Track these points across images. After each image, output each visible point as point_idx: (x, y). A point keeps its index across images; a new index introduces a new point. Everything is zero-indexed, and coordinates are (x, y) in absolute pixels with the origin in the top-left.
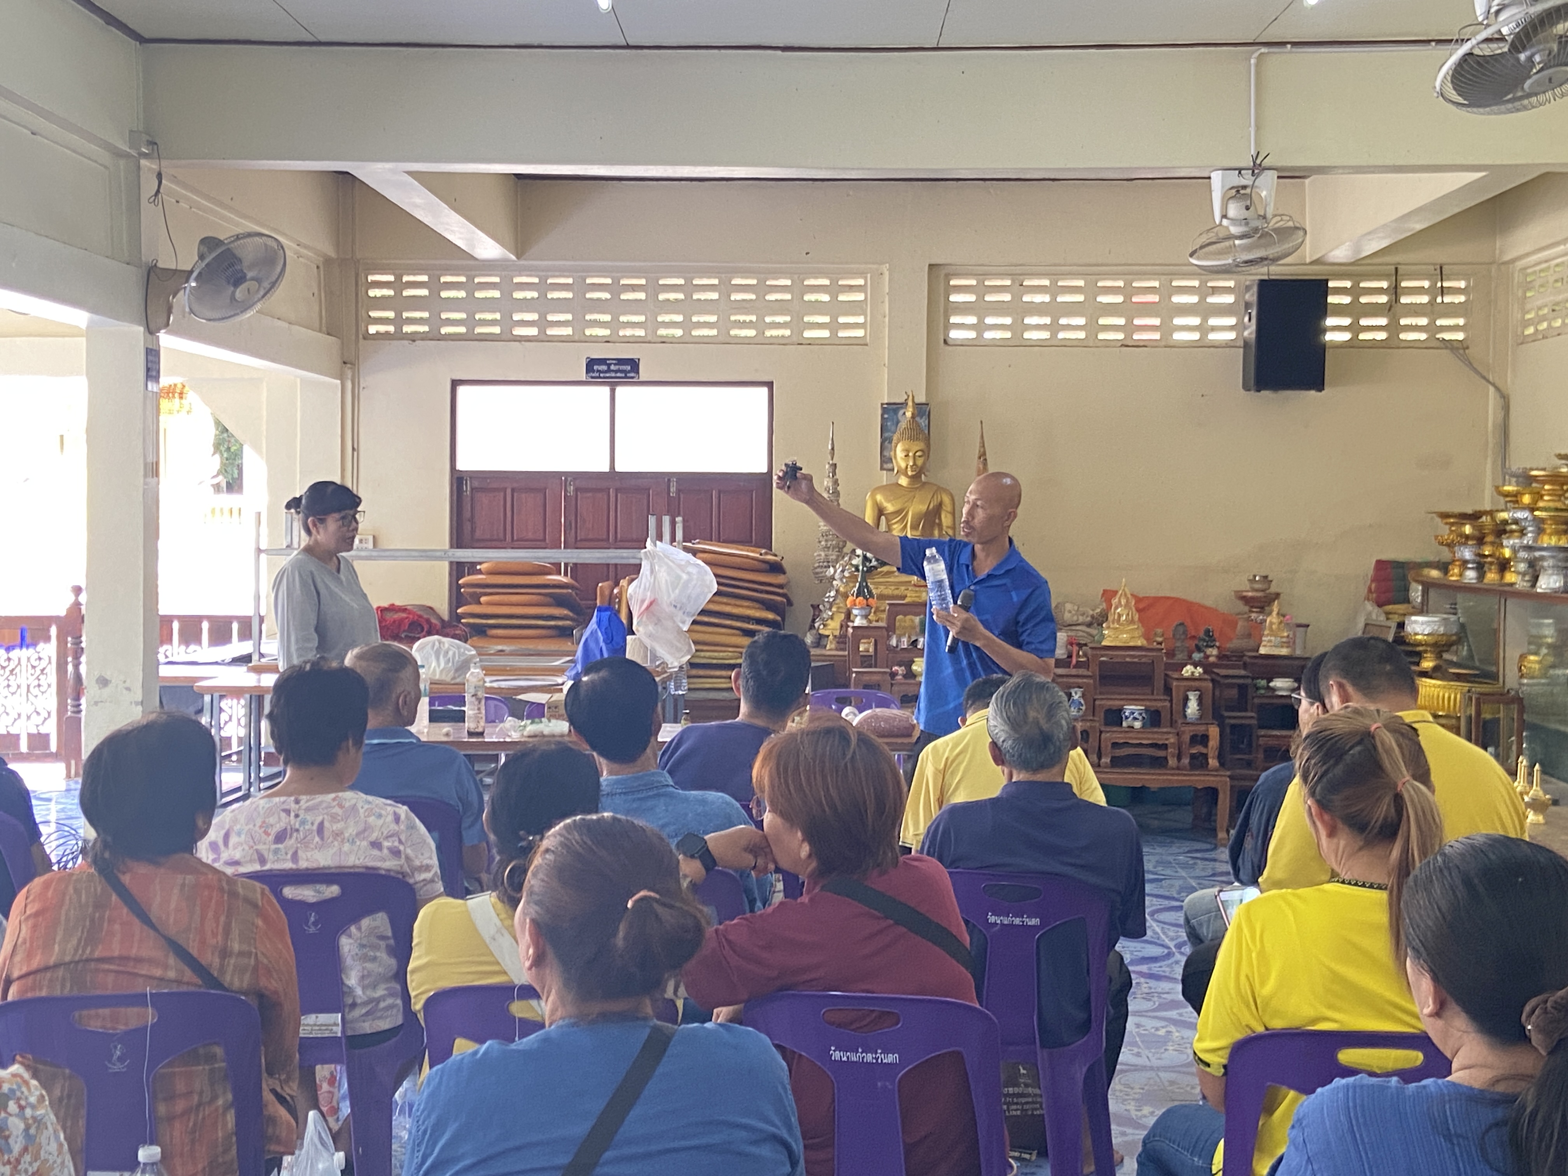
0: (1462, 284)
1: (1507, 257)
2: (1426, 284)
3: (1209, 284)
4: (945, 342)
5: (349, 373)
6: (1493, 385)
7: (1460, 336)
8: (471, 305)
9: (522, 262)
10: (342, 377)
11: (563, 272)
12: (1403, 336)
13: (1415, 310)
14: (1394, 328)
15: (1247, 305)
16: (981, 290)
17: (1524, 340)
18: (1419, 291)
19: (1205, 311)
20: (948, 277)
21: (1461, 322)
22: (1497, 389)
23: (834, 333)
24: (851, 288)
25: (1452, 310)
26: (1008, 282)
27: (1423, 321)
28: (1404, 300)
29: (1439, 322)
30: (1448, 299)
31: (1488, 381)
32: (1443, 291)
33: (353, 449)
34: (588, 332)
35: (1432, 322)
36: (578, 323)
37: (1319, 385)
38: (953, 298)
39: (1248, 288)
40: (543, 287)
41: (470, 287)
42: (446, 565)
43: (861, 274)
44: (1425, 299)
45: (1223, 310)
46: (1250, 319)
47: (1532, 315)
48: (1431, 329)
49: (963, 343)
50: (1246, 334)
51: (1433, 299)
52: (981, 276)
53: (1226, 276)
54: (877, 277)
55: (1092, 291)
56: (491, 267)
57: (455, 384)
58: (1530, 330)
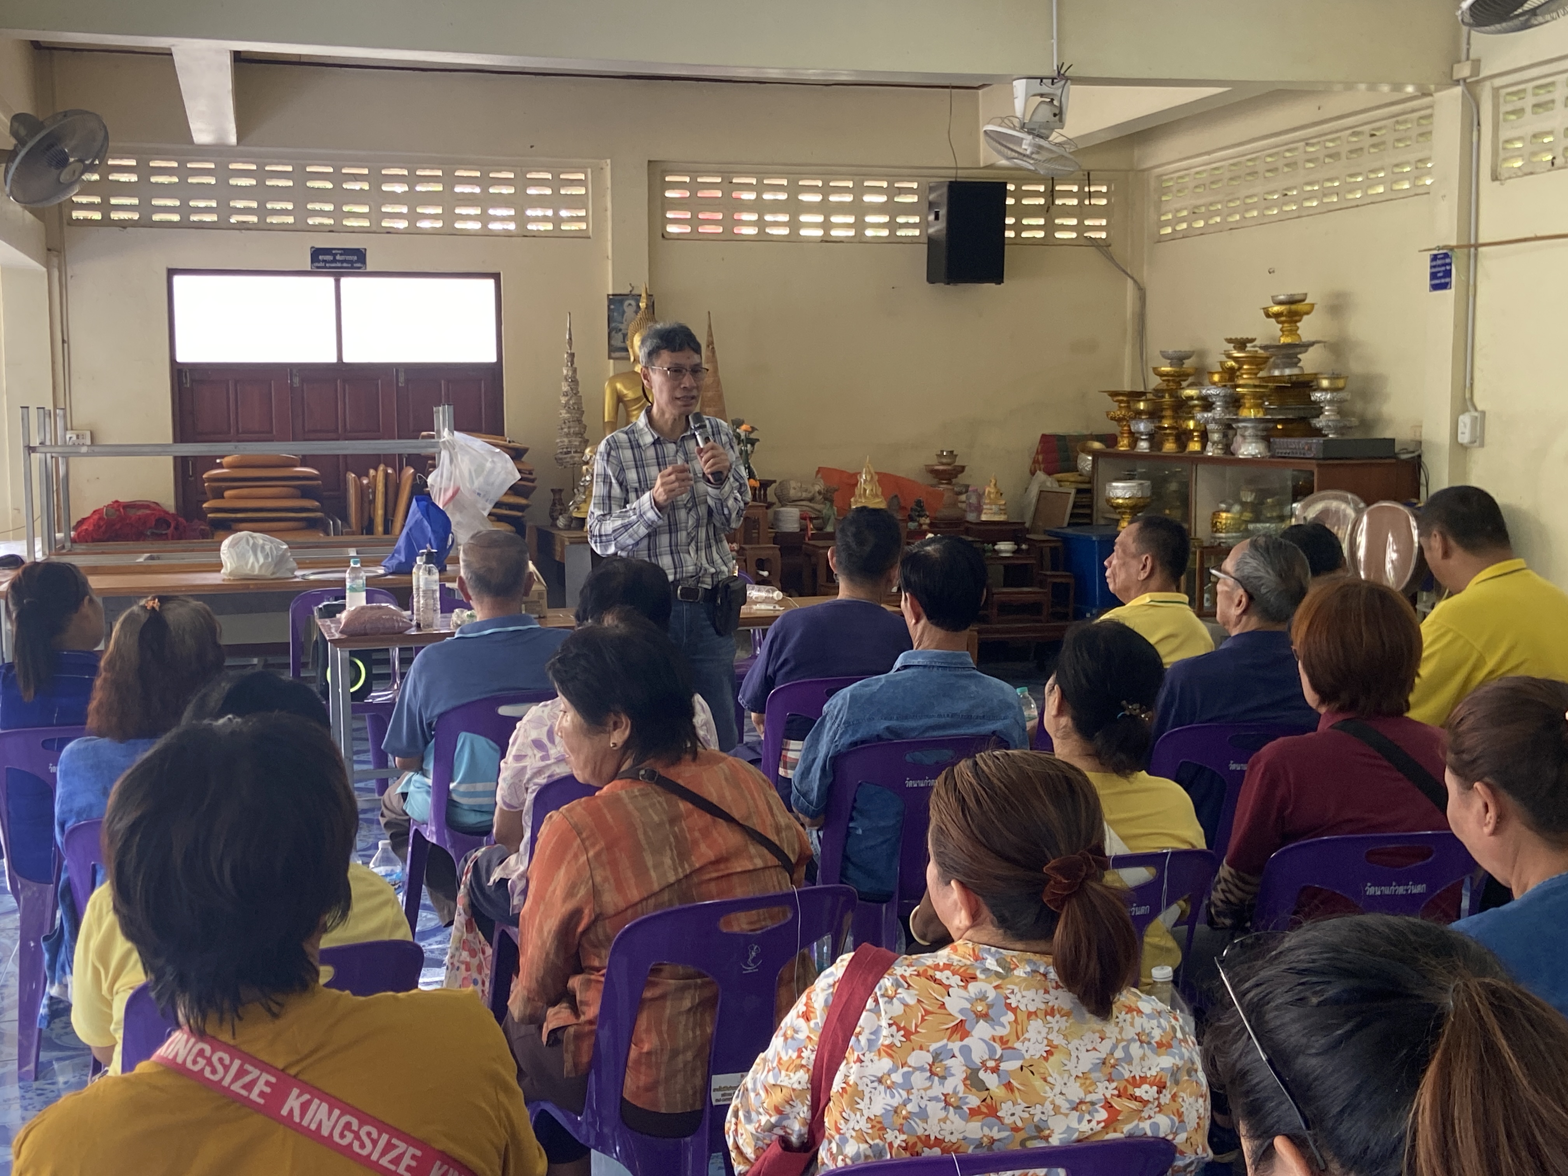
0: (1104, 189)
1: (1145, 166)
2: (1075, 189)
3: (896, 185)
4: (663, 236)
5: (55, 261)
6: (1132, 278)
7: (1103, 235)
8: (185, 191)
9: (241, 148)
10: (47, 265)
11: (281, 159)
12: (1058, 235)
13: (1067, 211)
14: (1050, 227)
15: (931, 205)
16: (693, 187)
17: (1161, 240)
18: (1069, 194)
19: (892, 209)
20: (664, 173)
21: (1103, 222)
22: (1135, 281)
23: (557, 226)
24: (572, 182)
25: (1097, 212)
26: (719, 180)
27: (1073, 222)
28: (1059, 202)
29: (1087, 223)
30: (1093, 202)
31: (1126, 273)
32: (1090, 195)
33: (63, 341)
34: (311, 221)
35: (1081, 223)
36: (302, 212)
37: (999, 279)
38: (668, 194)
39: (932, 189)
40: (261, 175)
41: (183, 172)
42: (170, 460)
43: (582, 169)
44: (1075, 202)
45: (908, 209)
46: (937, 218)
47: (1170, 216)
48: (1080, 228)
49: (679, 237)
50: (931, 231)
51: (1081, 202)
52: (694, 173)
53: (910, 178)
54: (598, 171)
55: (794, 190)
56: (204, 152)
57: (171, 272)
58: (1168, 230)
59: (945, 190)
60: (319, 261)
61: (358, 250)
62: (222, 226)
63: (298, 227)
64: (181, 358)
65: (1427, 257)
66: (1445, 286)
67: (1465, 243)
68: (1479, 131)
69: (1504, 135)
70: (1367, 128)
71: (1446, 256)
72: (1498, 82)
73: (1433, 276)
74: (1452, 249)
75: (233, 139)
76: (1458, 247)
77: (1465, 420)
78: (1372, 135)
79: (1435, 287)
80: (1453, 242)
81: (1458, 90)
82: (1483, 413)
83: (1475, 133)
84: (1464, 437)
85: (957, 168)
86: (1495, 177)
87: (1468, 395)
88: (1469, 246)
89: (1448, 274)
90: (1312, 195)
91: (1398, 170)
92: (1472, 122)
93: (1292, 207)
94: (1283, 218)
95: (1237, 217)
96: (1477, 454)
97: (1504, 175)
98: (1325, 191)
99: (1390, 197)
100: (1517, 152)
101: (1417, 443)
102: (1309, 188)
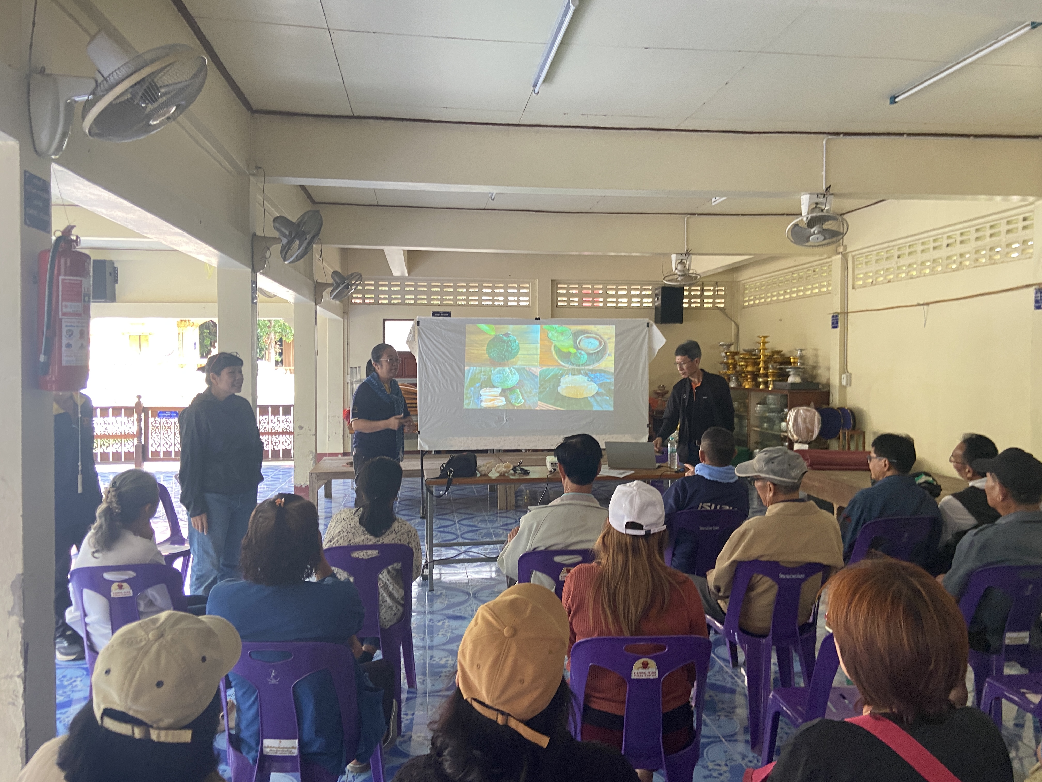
0: (723, 288)
1: (739, 280)
2: (712, 288)
3: (643, 288)
4: (557, 306)
5: (346, 317)
6: (734, 321)
7: (723, 305)
8: (390, 292)
9: (410, 277)
10: (343, 318)
11: (423, 281)
12: (706, 305)
13: (708, 297)
14: (702, 303)
15: (656, 295)
16: (568, 289)
17: (744, 307)
18: (710, 290)
19: (642, 296)
20: (557, 284)
21: (723, 301)
22: (735, 323)
23: (518, 303)
24: (524, 288)
25: (720, 297)
26: (577, 286)
27: (711, 301)
28: (705, 293)
29: (717, 301)
30: (719, 293)
31: (731, 319)
32: (717, 291)
34: (432, 302)
35: (714, 301)
36: (429, 299)
37: (681, 321)
38: (559, 291)
39: (656, 289)
40: (416, 286)
41: (390, 286)
43: (528, 283)
44: (711, 293)
45: (647, 296)
46: (658, 299)
47: (747, 299)
48: (714, 303)
49: (562, 307)
50: (656, 304)
51: (714, 293)
52: (568, 284)
53: (649, 285)
54: (533, 284)
55: (605, 289)
56: (397, 279)
57: (385, 320)
58: (746, 304)
59: (661, 289)
60: (434, 316)
61: (448, 312)
62: (402, 304)
63: (428, 304)
65: (831, 316)
66: (836, 327)
67: (843, 311)
68: (847, 271)
69: (856, 272)
70: (812, 268)
71: (837, 316)
72: (854, 253)
73: (833, 323)
74: (838, 313)
75: (407, 275)
76: (841, 313)
77: (844, 376)
78: (814, 271)
79: (834, 327)
80: (839, 311)
81: (840, 256)
82: (851, 374)
84: (844, 383)
86: (853, 288)
87: (845, 367)
88: (845, 313)
89: (837, 323)
90: (794, 292)
91: (823, 284)
92: (845, 268)
93: (788, 296)
94: (785, 300)
95: (769, 300)
96: (849, 389)
97: (856, 287)
98: (799, 291)
99: (820, 294)
100: (861, 279)
101: (828, 385)
102: (793, 290)
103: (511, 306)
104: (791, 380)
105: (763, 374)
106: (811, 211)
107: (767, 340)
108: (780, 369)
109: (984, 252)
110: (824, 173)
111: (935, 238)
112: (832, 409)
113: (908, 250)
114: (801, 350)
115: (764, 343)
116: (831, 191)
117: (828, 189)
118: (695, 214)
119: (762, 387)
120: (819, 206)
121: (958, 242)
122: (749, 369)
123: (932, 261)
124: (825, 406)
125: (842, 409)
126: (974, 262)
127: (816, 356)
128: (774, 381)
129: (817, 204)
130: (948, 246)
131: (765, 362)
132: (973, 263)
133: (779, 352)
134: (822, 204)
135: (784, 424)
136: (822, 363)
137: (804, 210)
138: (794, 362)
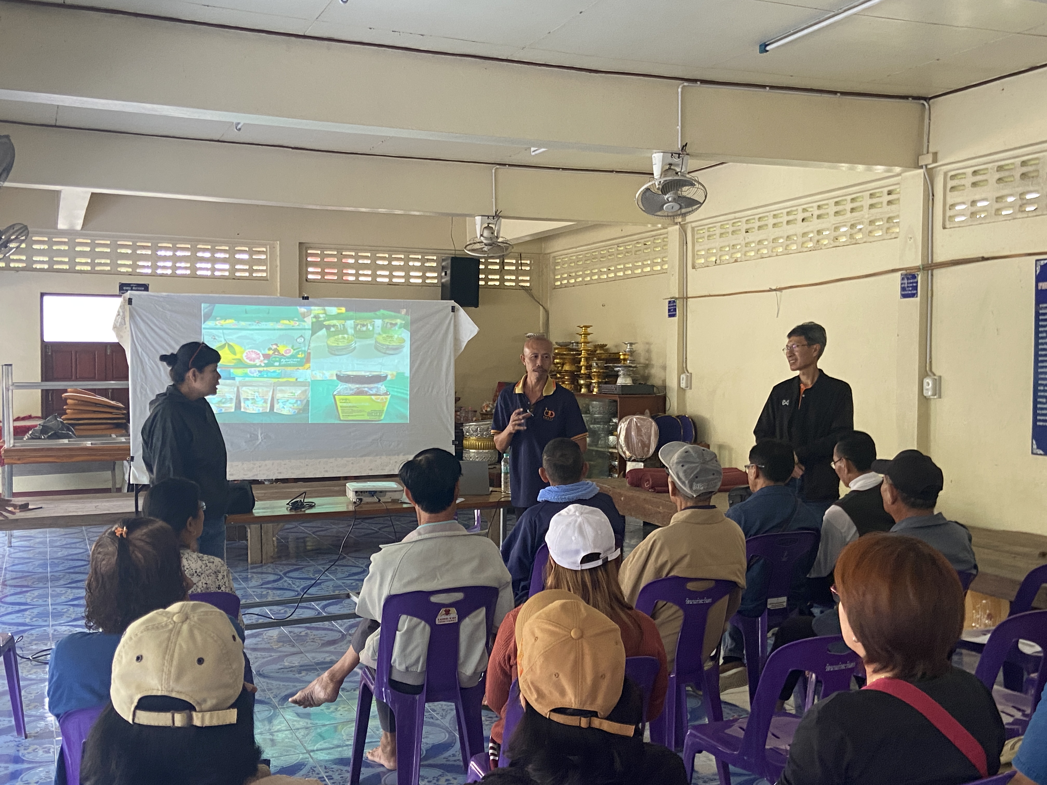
0: (528, 262)
1: (548, 251)
2: (514, 261)
3: (426, 257)
4: (306, 280)
6: (542, 306)
7: (528, 284)
8: (51, 253)
9: (84, 231)
11: (104, 238)
12: (506, 284)
13: (510, 272)
14: (502, 280)
15: (443, 268)
16: (323, 256)
17: (555, 287)
18: (511, 264)
19: (424, 269)
20: (307, 249)
21: (528, 278)
22: (544, 308)
23: (251, 274)
24: (259, 252)
25: (525, 273)
26: (335, 253)
27: (513, 277)
28: (506, 268)
29: (520, 278)
30: (523, 268)
31: (539, 303)
32: (522, 264)
34: (119, 270)
35: (517, 278)
36: (114, 265)
37: (476, 306)
38: (309, 259)
39: (443, 260)
40: (93, 245)
41: (50, 243)
42: (39, 391)
43: (264, 245)
44: (514, 268)
45: (431, 269)
46: (446, 274)
47: (559, 277)
48: (517, 281)
49: (314, 281)
50: (443, 280)
51: (517, 268)
52: (323, 249)
53: (433, 254)
54: (273, 248)
55: (374, 259)
56: (63, 233)
57: (42, 295)
58: (558, 283)
59: (449, 261)
60: (123, 290)
61: (144, 284)
62: (71, 271)
63: (112, 272)
64: (46, 339)
65: (667, 301)
66: (674, 316)
67: (681, 296)
68: (686, 246)
69: (697, 248)
70: (643, 241)
71: (674, 301)
72: (694, 224)
73: (669, 310)
74: (676, 299)
75: (79, 227)
76: (679, 298)
77: (683, 376)
78: (645, 244)
79: (670, 316)
80: (677, 296)
81: (677, 227)
82: (691, 374)
83: (685, 247)
84: (683, 385)
85: (455, 250)
86: (694, 267)
87: (684, 366)
88: (683, 298)
89: (675, 310)
90: (620, 270)
91: (656, 261)
92: (684, 242)
93: (612, 275)
94: (608, 280)
95: (588, 279)
96: (689, 393)
97: (697, 266)
98: (626, 269)
99: (653, 273)
100: (701, 257)
101: (664, 387)
102: (619, 267)
103: (240, 278)
104: (621, 381)
105: (585, 374)
106: (664, 172)
107: (589, 330)
108: (607, 368)
109: (843, 229)
110: (679, 128)
111: (789, 210)
112: (670, 417)
113: (758, 224)
114: (631, 344)
115: (586, 334)
116: (688, 150)
117: (684, 147)
118: (505, 165)
119: (583, 390)
120: (672, 167)
121: (815, 216)
122: (567, 367)
123: (785, 238)
124: (661, 415)
125: (683, 418)
126: (833, 240)
127: (648, 351)
128: (599, 383)
129: (670, 164)
130: (803, 220)
131: (587, 359)
132: (832, 242)
133: (602, 346)
134: (677, 165)
135: (611, 438)
136: (656, 361)
137: (657, 171)
138: (625, 360)
